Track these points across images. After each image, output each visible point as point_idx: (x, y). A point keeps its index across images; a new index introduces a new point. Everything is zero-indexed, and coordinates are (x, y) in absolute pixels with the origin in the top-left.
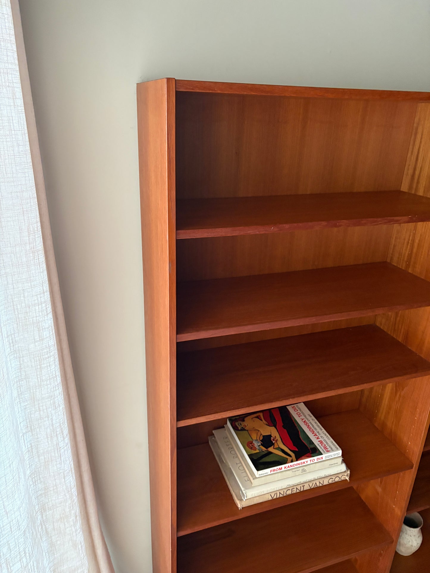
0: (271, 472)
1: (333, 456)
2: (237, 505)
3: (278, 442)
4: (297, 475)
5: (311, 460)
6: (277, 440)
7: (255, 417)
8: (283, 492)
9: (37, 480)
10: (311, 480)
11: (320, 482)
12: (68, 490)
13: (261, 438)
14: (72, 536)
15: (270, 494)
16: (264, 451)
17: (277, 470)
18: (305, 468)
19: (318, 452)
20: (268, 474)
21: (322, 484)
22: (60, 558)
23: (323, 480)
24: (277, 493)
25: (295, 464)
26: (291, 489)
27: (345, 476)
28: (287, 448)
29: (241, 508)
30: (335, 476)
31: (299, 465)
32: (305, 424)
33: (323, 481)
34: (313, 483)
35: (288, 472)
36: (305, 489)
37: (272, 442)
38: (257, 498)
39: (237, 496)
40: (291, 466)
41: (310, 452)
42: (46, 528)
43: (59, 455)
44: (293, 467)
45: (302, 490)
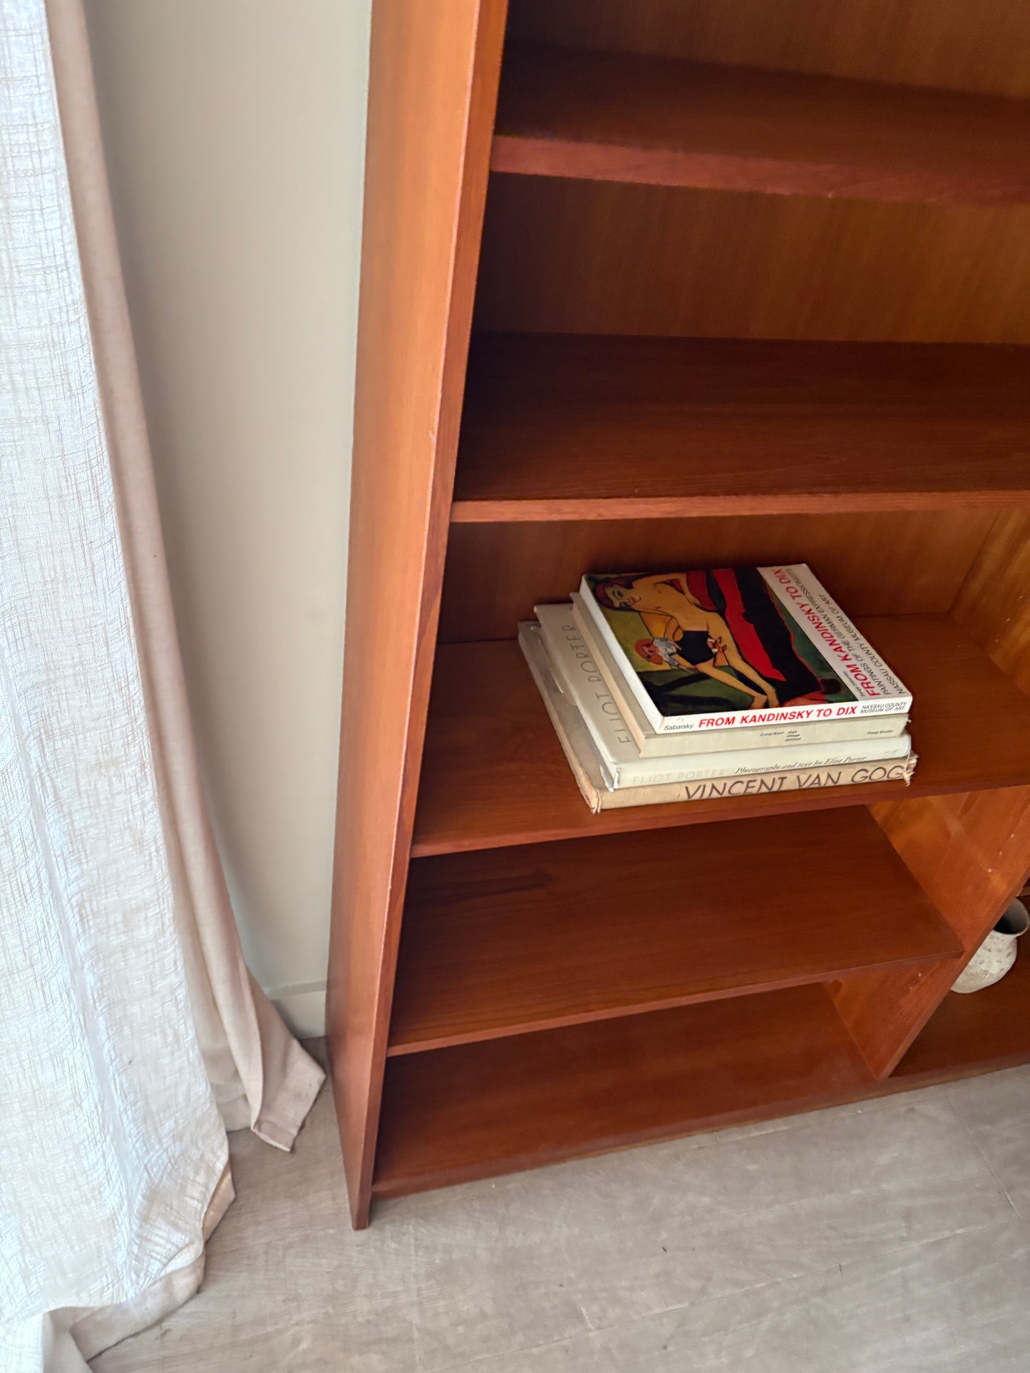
0: (700, 726)
1: (885, 708)
2: (587, 801)
3: (726, 652)
4: (774, 745)
5: (820, 711)
6: (724, 648)
7: (664, 583)
8: (723, 786)
9: (22, 638)
10: (807, 766)
11: (829, 776)
12: (119, 684)
13: (679, 636)
14: (131, 817)
15: (685, 785)
16: (685, 668)
17: (720, 722)
18: (799, 730)
19: (843, 692)
20: (693, 729)
21: (833, 781)
22: (96, 872)
23: (839, 769)
24: (704, 786)
25: (774, 715)
26: (745, 780)
27: (902, 768)
28: (754, 671)
29: (599, 811)
30: (874, 766)
31: (785, 718)
32: (809, 617)
33: (840, 773)
34: (810, 776)
35: (750, 733)
36: (784, 788)
37: (710, 650)
38: (648, 790)
39: (589, 778)
40: (761, 716)
41: (820, 689)
42: (54, 786)
43: (89, 565)
44: (766, 723)
45: (775, 788)
